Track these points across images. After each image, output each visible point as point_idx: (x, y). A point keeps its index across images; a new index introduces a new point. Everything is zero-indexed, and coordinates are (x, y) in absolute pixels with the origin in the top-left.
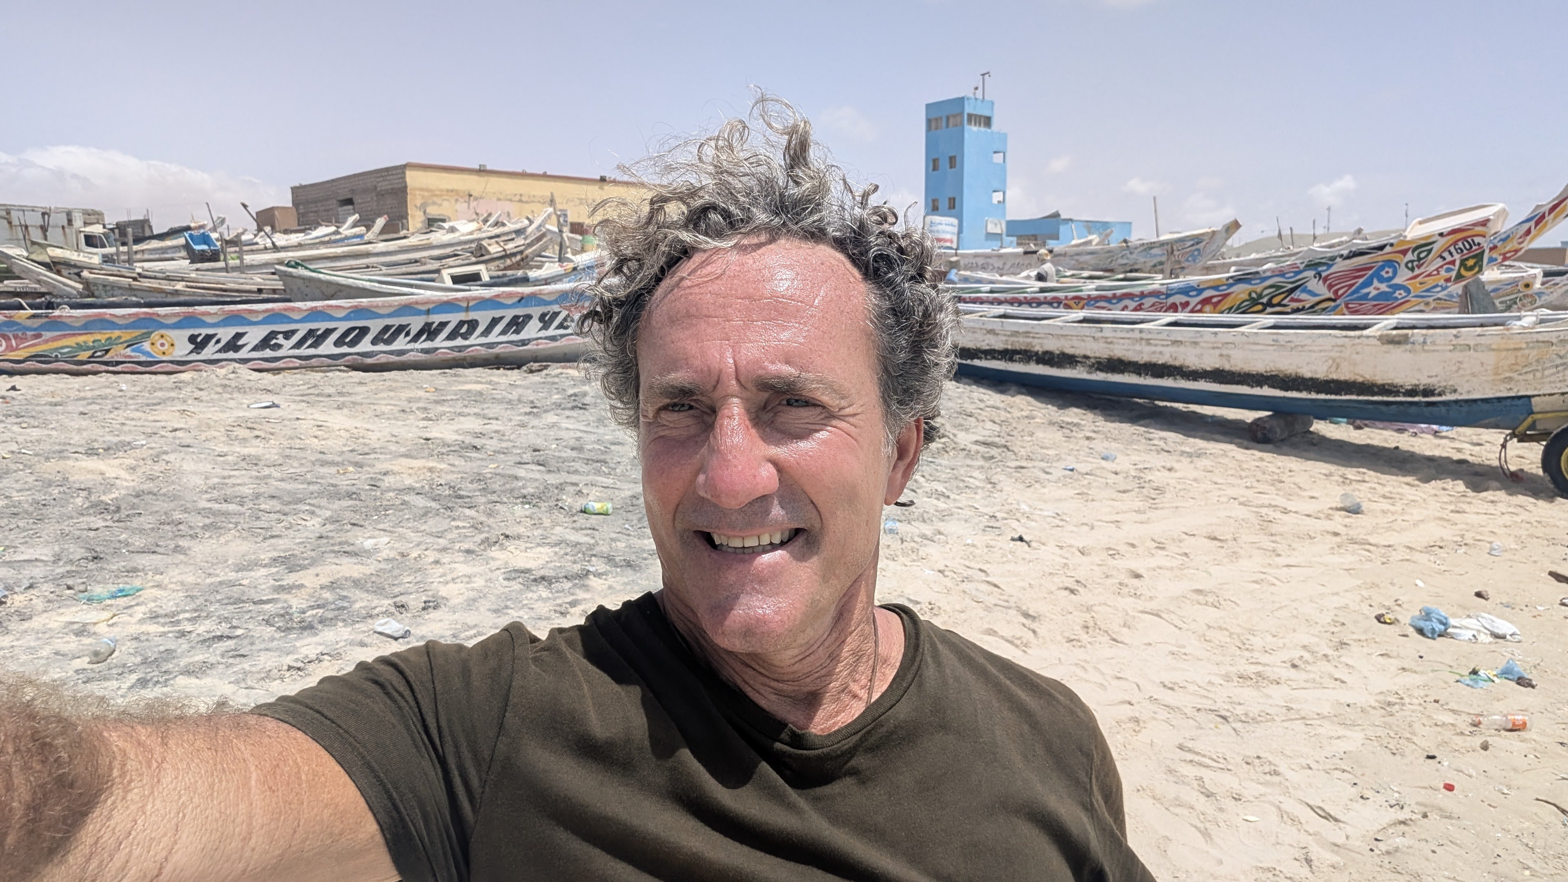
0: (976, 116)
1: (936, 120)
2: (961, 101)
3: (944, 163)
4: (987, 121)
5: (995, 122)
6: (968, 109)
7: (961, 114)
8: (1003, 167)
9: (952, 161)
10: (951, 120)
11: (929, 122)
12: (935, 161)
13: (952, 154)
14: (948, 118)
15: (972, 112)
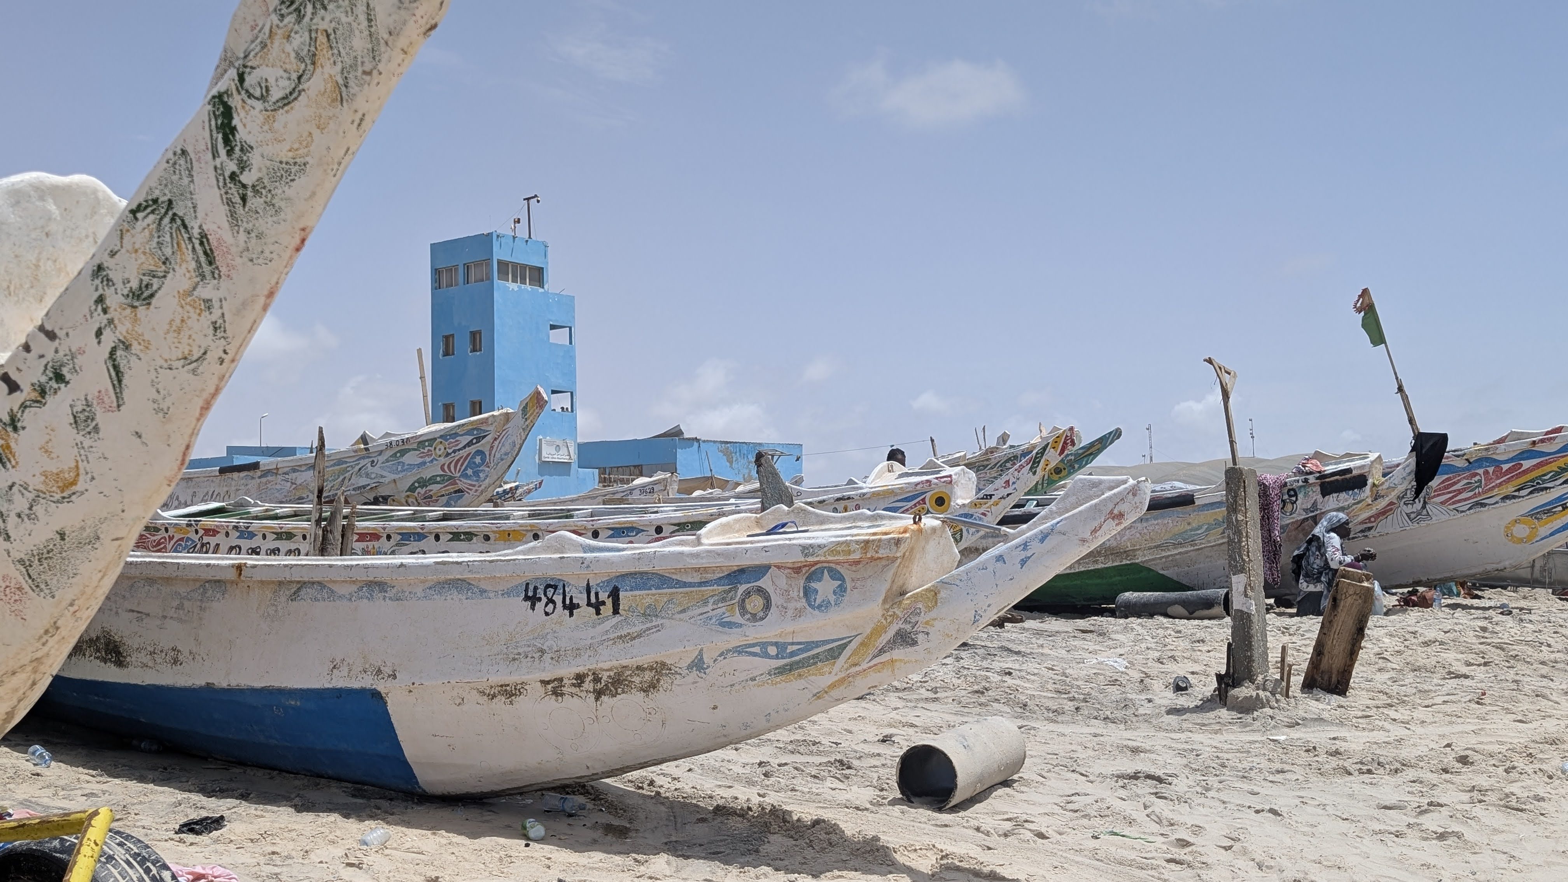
0: (515, 265)
1: (449, 270)
2: (485, 240)
3: (462, 344)
4: (537, 275)
5: (550, 276)
6: (499, 253)
7: (488, 261)
8: (568, 353)
9: (476, 340)
10: (472, 271)
11: (437, 273)
12: (448, 339)
13: (474, 329)
14: (467, 267)
15: (507, 258)
